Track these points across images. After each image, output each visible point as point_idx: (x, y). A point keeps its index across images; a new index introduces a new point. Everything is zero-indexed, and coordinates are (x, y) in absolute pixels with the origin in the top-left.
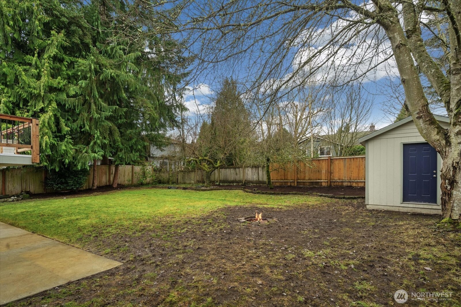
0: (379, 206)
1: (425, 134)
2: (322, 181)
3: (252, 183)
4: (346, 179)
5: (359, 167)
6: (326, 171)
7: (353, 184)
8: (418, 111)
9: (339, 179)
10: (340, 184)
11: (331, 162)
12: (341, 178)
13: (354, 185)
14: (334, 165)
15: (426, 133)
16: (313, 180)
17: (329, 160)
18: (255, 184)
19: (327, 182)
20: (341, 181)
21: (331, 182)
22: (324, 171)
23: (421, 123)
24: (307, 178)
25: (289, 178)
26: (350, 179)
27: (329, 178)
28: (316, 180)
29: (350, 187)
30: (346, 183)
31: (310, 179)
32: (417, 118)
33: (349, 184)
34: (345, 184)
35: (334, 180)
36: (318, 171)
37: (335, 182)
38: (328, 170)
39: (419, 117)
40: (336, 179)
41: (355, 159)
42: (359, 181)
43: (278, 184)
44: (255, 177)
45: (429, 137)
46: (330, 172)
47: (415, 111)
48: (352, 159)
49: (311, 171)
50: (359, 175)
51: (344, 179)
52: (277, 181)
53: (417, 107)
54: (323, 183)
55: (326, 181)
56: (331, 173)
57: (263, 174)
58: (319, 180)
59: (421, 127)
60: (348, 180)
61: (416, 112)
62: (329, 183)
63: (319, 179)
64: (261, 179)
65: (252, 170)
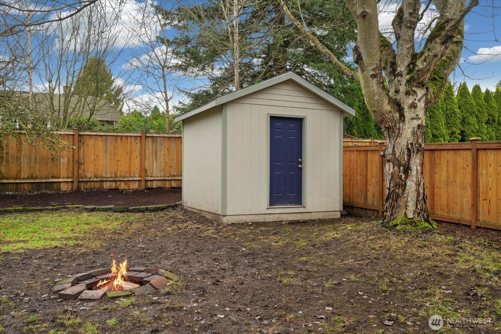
0: (240, 217)
1: (376, 100)
2: (61, 180)
4: (108, 176)
5: (131, 153)
6: (68, 159)
7: (120, 185)
8: (375, 66)
9: (96, 176)
10: (97, 185)
11: (80, 141)
12: (99, 173)
13: (123, 186)
14: (86, 147)
15: (378, 100)
16: (41, 178)
17: (76, 137)
19: (72, 182)
20: (99, 179)
21: (79, 182)
22: (64, 161)
23: (374, 85)
24: (24, 175)
26: (116, 177)
27: (76, 174)
28: (48, 178)
29: (116, 191)
30: (108, 184)
31: (32, 178)
32: (371, 76)
33: (114, 185)
34: (106, 185)
35: (86, 177)
36: (52, 159)
37: (87, 182)
38: (73, 157)
39: (373, 75)
40: (89, 175)
41: (123, 138)
42: (130, 179)
45: (381, 106)
46: (77, 163)
47: (371, 64)
48: (119, 138)
49: (36, 159)
50: (130, 168)
51: (104, 176)
53: (374, 60)
54: (62, 184)
55: (70, 180)
56: (79, 164)
58: (52, 177)
59: (374, 90)
60: (112, 177)
61: (372, 67)
62: (76, 184)
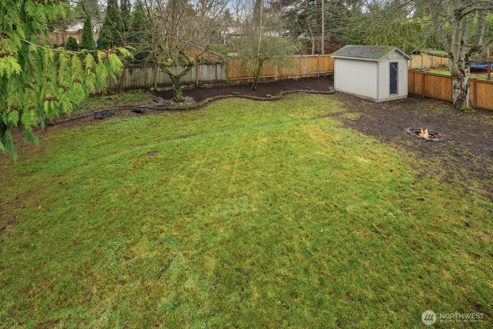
3: (208, 83)
18: (212, 85)
24: (264, 74)
25: (249, 75)
43: (238, 82)
44: (211, 76)
52: (238, 79)
57: (222, 72)
63: (273, 75)
64: (219, 78)
65: (208, 68)
